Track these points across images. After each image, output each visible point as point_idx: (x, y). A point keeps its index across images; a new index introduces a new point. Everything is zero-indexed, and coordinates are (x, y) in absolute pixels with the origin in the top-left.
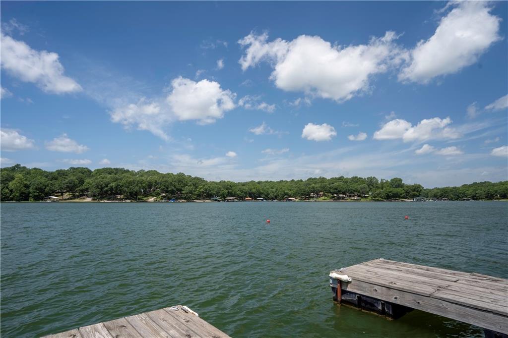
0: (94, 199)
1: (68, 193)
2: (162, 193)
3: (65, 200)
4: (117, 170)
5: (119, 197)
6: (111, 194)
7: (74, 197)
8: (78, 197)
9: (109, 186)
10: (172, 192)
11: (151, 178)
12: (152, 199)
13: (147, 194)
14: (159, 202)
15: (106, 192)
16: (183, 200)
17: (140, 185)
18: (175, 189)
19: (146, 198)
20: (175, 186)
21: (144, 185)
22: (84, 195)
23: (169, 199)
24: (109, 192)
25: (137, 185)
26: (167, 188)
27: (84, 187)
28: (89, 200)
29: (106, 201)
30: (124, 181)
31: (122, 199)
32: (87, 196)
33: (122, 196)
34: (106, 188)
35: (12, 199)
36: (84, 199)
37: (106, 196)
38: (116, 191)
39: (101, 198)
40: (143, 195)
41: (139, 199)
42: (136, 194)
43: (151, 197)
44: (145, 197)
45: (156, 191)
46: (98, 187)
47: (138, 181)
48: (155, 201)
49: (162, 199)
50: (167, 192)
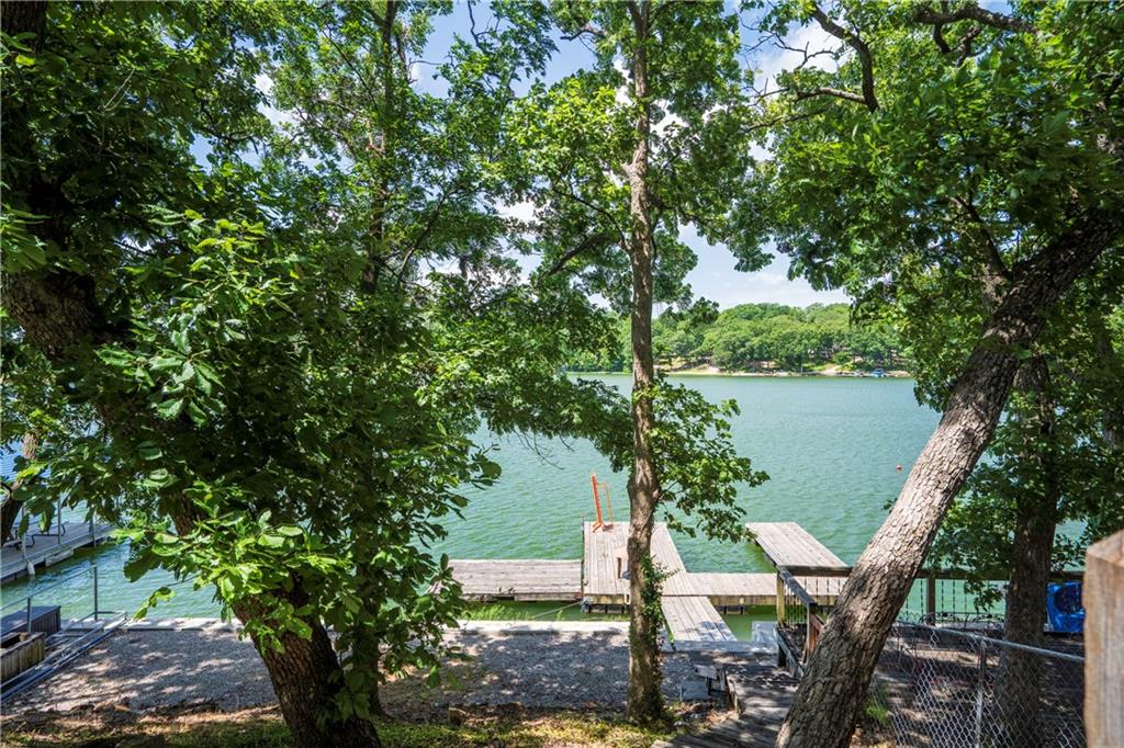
0: (722, 370)
1: (679, 358)
2: (854, 356)
3: (676, 370)
4: (764, 307)
5: (766, 366)
6: (751, 360)
7: (689, 365)
8: (695, 365)
9: (747, 344)
10: (878, 355)
11: (830, 325)
12: (831, 370)
13: (822, 360)
14: (847, 376)
15: (744, 355)
16: (903, 372)
17: (805, 341)
18: (882, 349)
19: (820, 367)
20: (882, 342)
21: (814, 341)
22: (704, 362)
23: (870, 369)
24: (748, 357)
25: (800, 342)
26: (865, 346)
27: (705, 346)
28: (713, 371)
29: (742, 373)
30: (774, 335)
31: (771, 370)
32: (709, 362)
33: (773, 363)
34: (742, 349)
35: (600, 369)
36: (704, 368)
37: (742, 364)
38: (760, 354)
39: (735, 368)
40: (813, 360)
41: (805, 369)
42: (799, 359)
43: (829, 365)
44: (818, 365)
45: (840, 354)
46: (726, 348)
47: (802, 334)
48: (840, 375)
49: (853, 369)
50: (864, 354)
